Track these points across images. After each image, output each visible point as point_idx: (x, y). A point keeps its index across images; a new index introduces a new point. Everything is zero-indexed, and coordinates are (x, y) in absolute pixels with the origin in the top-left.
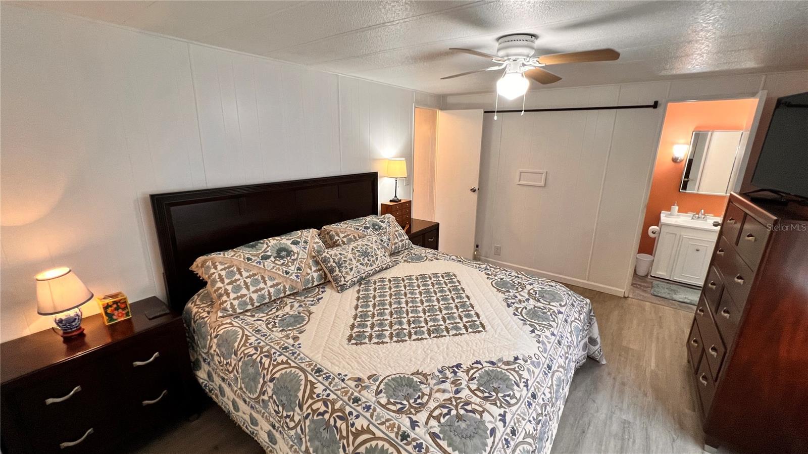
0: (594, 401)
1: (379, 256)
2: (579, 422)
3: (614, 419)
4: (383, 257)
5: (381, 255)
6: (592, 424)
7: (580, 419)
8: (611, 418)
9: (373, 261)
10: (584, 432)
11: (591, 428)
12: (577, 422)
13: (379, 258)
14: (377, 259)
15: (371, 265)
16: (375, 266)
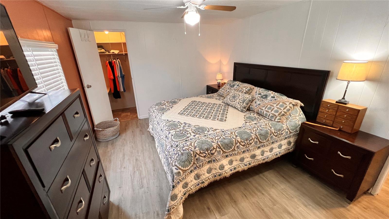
0: (157, 187)
1: (236, 101)
2: (157, 172)
3: (147, 185)
4: (237, 103)
5: (238, 102)
6: (153, 175)
7: (157, 174)
8: (148, 184)
9: (233, 101)
10: (154, 170)
11: (153, 174)
12: (158, 172)
13: (235, 102)
14: (234, 101)
15: (231, 102)
16: (232, 103)
